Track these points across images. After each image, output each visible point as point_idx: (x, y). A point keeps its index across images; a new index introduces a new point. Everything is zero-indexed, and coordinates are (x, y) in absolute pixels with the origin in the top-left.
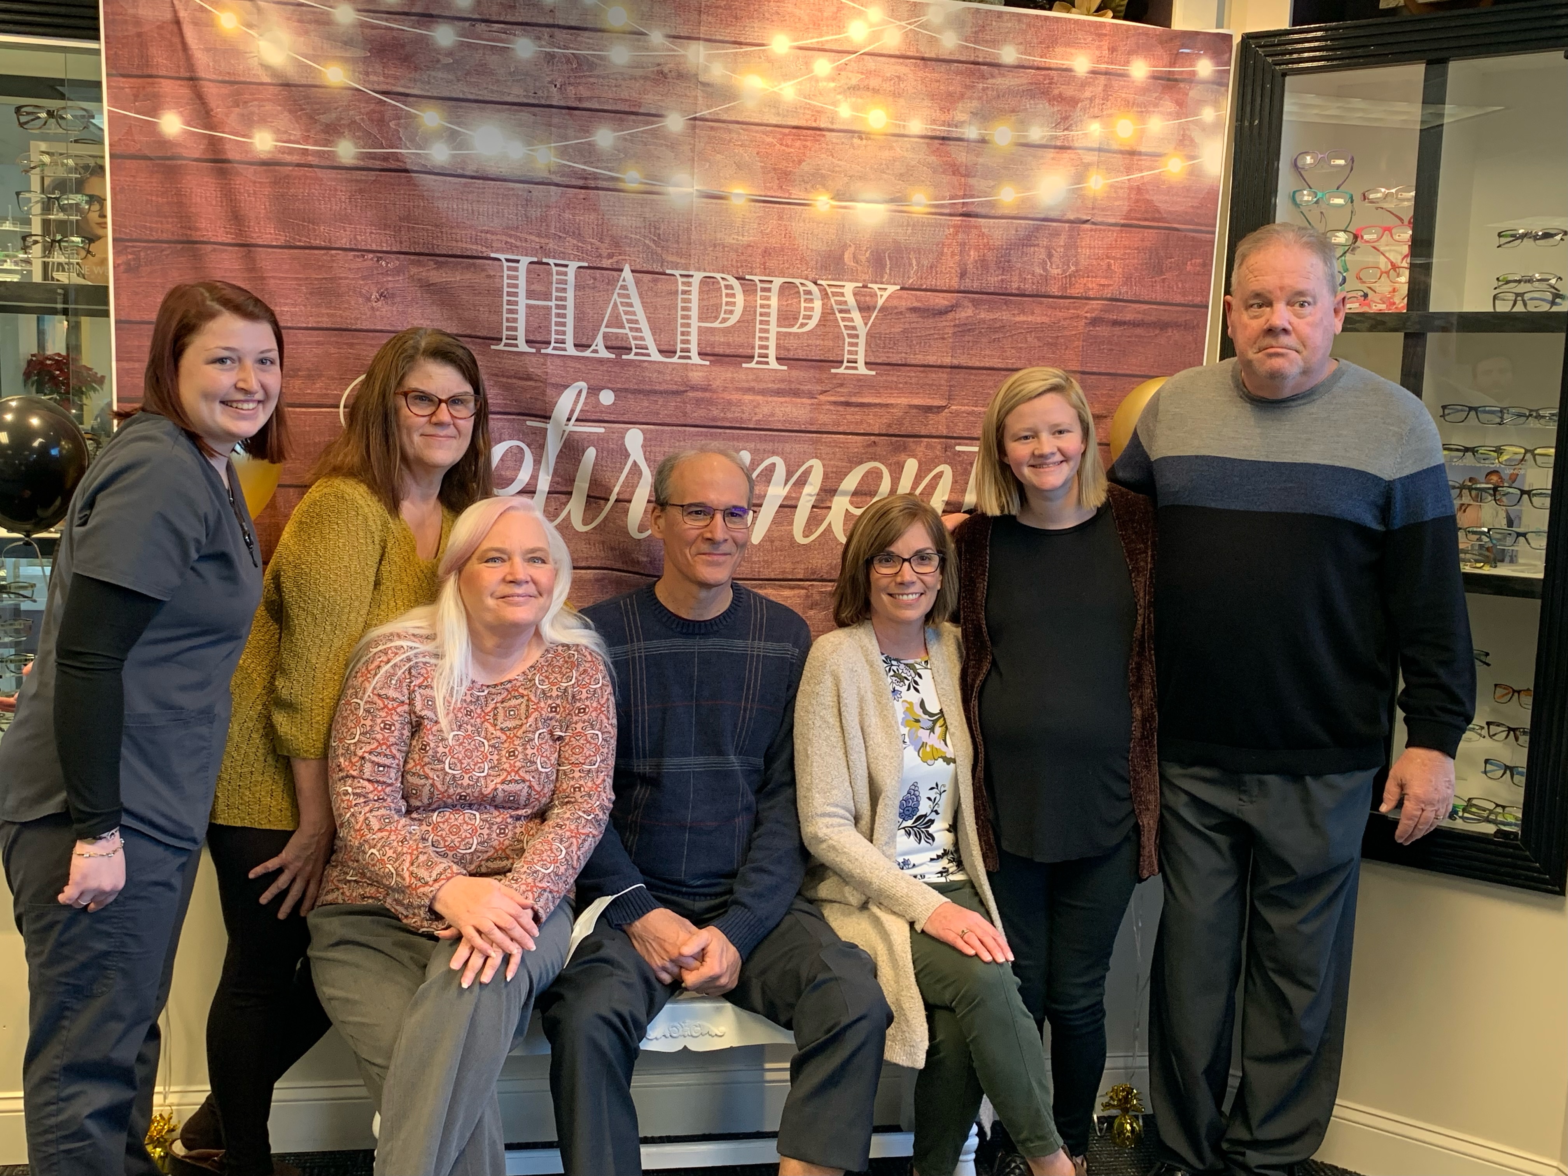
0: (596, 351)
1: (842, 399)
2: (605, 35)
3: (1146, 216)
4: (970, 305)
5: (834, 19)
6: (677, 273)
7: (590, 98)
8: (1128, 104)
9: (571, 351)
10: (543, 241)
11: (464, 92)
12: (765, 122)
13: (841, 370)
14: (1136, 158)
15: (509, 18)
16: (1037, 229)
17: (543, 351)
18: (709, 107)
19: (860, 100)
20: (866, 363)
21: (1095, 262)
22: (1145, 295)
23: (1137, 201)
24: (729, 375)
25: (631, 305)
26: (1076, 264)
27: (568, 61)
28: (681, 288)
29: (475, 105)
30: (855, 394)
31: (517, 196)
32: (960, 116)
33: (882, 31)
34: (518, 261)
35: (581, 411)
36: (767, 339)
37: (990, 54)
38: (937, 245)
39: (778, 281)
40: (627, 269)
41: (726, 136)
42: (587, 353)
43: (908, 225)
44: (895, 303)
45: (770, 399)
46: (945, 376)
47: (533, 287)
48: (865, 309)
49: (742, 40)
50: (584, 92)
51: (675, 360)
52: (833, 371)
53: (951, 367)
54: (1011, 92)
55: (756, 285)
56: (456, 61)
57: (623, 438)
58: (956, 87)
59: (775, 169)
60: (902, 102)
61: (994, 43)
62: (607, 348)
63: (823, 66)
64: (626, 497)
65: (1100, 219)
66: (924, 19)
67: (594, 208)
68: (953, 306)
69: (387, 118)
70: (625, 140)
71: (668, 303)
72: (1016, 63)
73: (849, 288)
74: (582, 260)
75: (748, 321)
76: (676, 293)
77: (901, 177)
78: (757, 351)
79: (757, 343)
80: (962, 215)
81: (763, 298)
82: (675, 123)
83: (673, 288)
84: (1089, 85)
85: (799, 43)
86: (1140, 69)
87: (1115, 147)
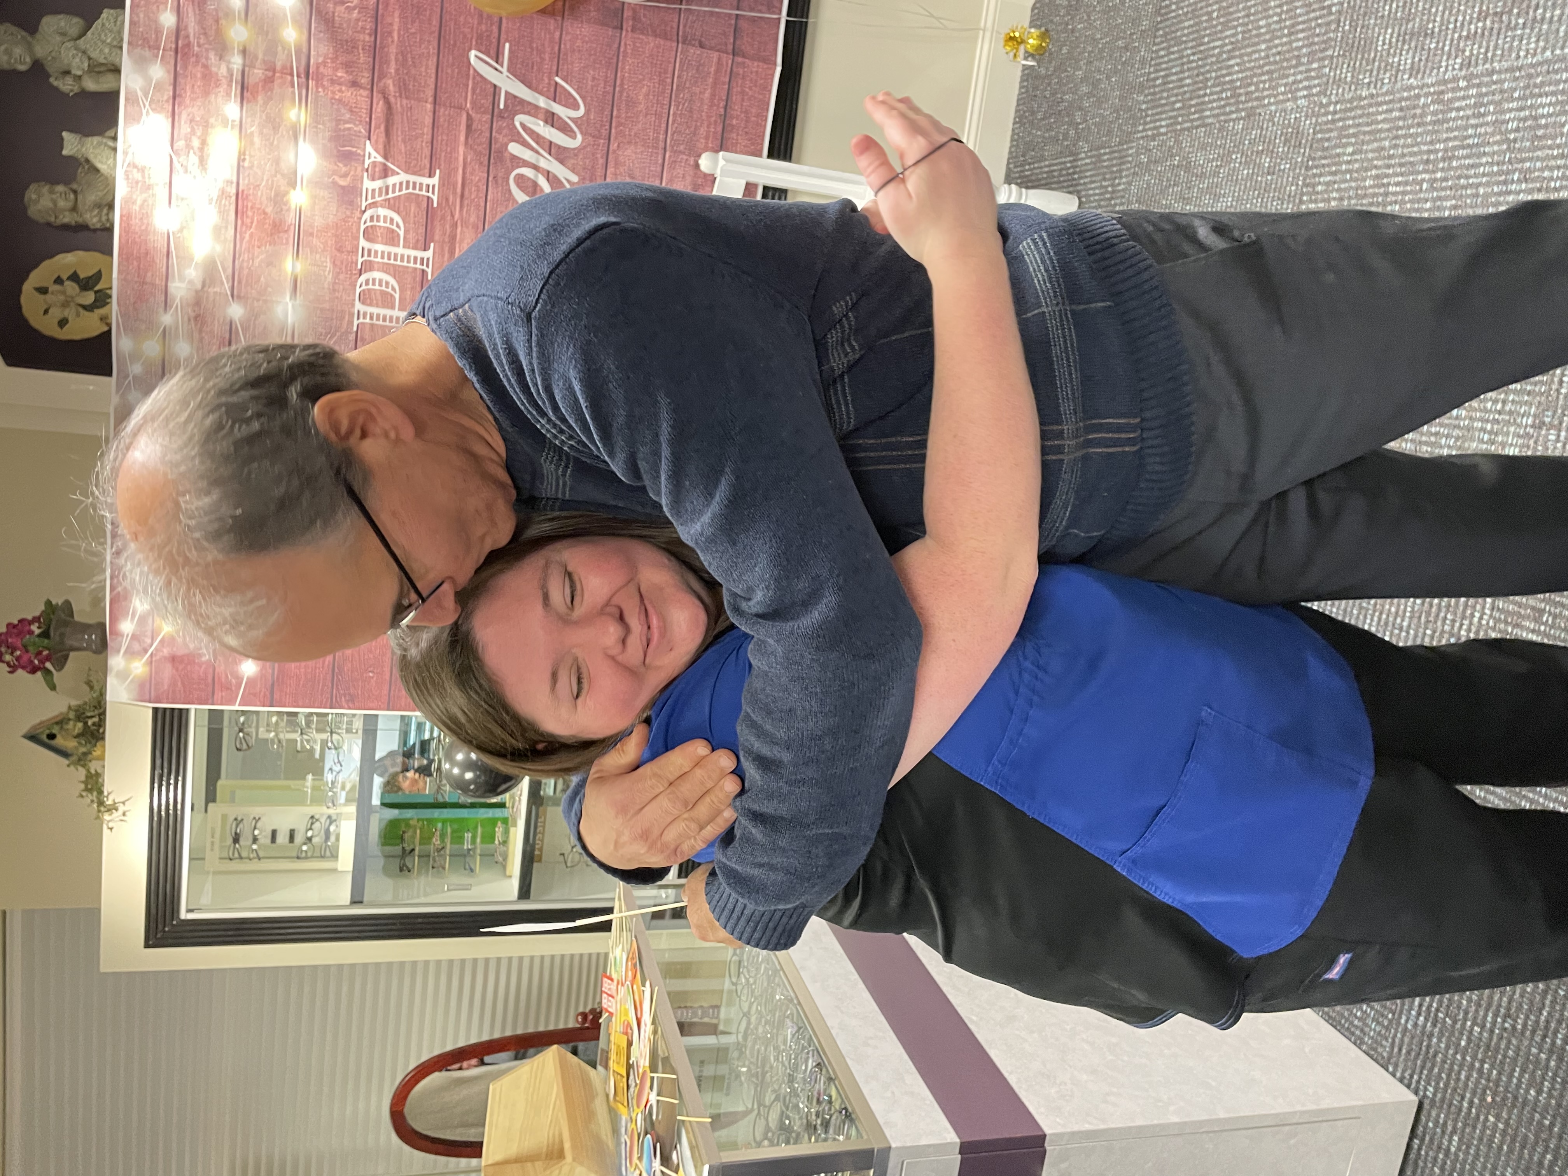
1: (458, 200)
2: (167, 358)
4: (384, 81)
5: (143, 171)
6: (356, 323)
12: (232, 240)
13: (435, 199)
16: (319, 12)
18: (222, 283)
19: (212, 157)
20: (430, 176)
28: (368, 320)
30: (455, 189)
32: (223, 71)
36: (409, 257)
37: (168, 36)
38: (333, 104)
39: (363, 243)
41: (246, 272)
43: (317, 127)
44: (381, 147)
46: (442, 110)
48: (385, 172)
49: (165, 250)
52: (435, 205)
53: (435, 104)
54: (201, 22)
55: (366, 261)
58: (198, 71)
59: (272, 235)
60: (212, 120)
61: (158, 31)
63: (183, 185)
66: (139, 93)
68: (384, 98)
72: (176, 14)
73: (369, 184)
75: (395, 271)
76: (372, 325)
77: (276, 129)
78: (418, 266)
79: (412, 265)
80: (308, 79)
81: (376, 256)
82: (236, 311)
83: (368, 327)
85: (166, 203)
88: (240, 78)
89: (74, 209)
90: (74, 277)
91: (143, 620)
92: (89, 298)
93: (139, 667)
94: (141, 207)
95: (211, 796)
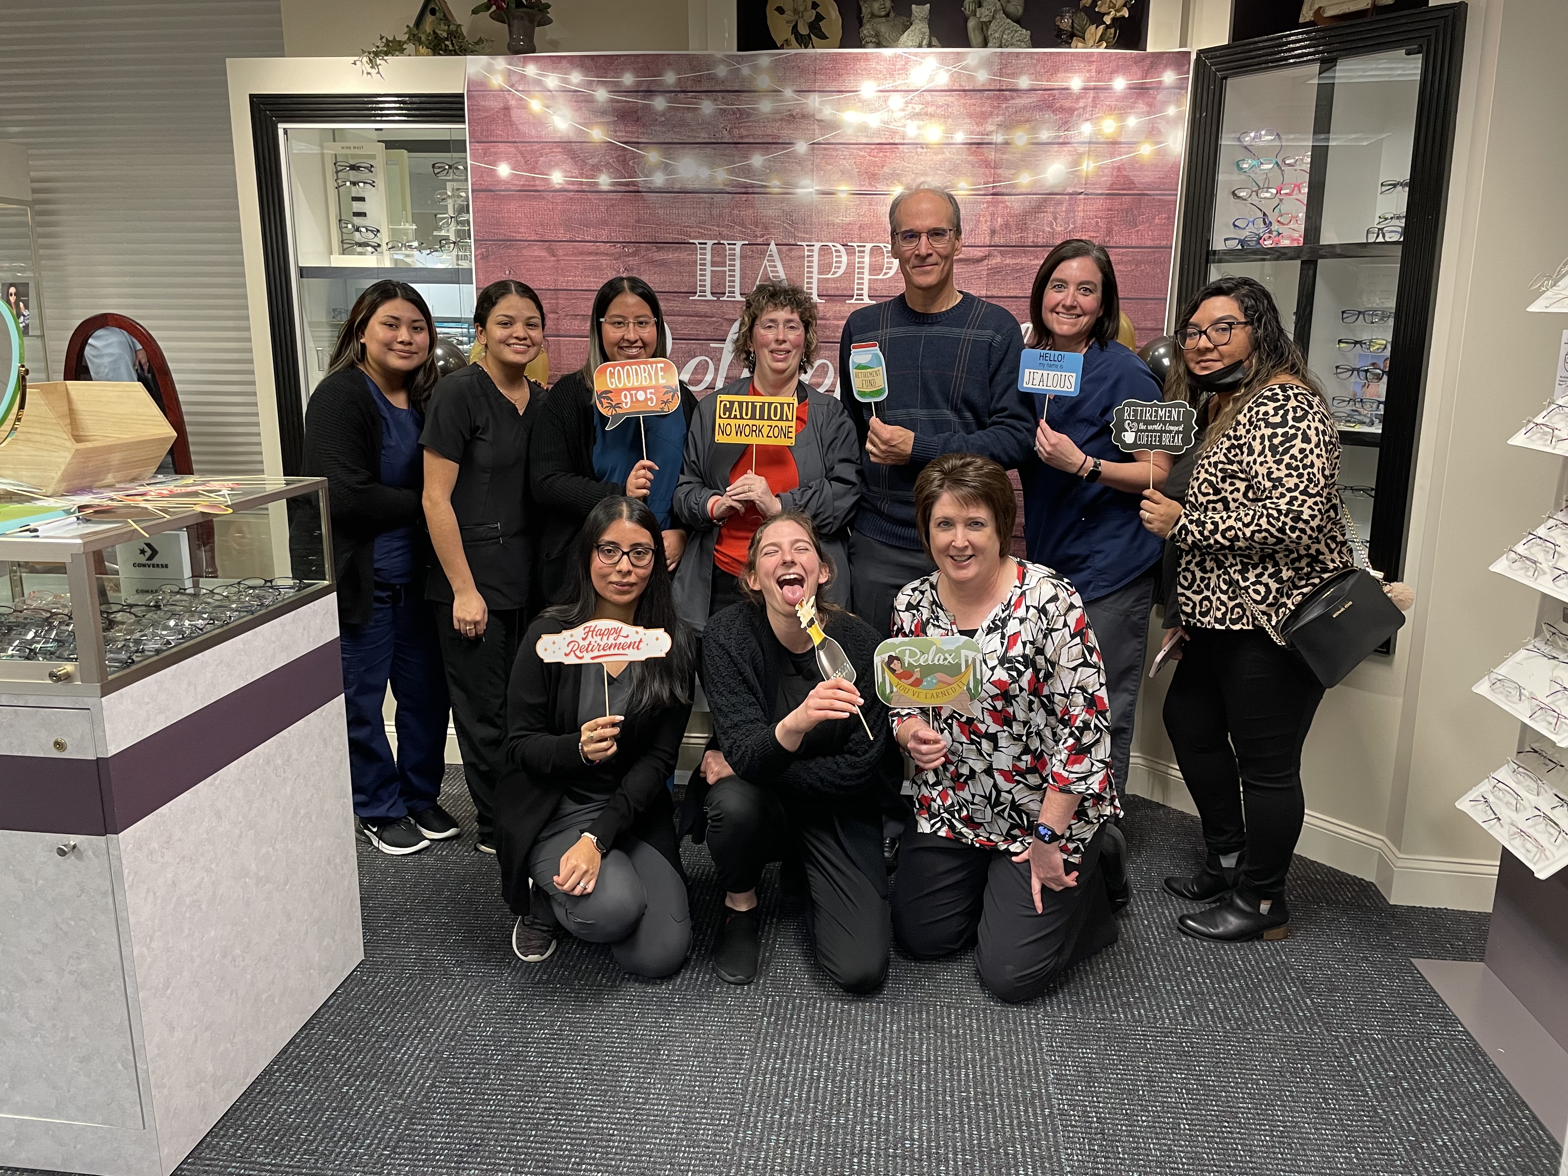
2: (756, 94)
3: (1124, 187)
4: (999, 255)
5: (902, 69)
6: (804, 244)
7: (747, 136)
8: (1111, 109)
10: (721, 229)
11: (672, 139)
12: (859, 142)
14: (1117, 146)
15: (698, 89)
16: (1045, 200)
17: (721, 299)
18: (822, 135)
19: (922, 123)
21: (1087, 221)
22: (1123, 242)
23: (1118, 176)
24: (838, 308)
25: (775, 266)
26: (1074, 223)
27: (734, 113)
28: (806, 253)
29: (679, 146)
31: (705, 202)
32: (990, 128)
33: (936, 74)
34: (706, 244)
36: (862, 284)
37: (1011, 83)
38: (976, 216)
39: (869, 246)
40: (773, 243)
41: (834, 153)
47: (715, 259)
49: (843, 89)
50: (745, 133)
54: (1025, 108)
55: (855, 249)
56: (666, 119)
58: (987, 108)
59: (866, 172)
60: (950, 121)
61: (1013, 75)
63: (896, 101)
65: (1091, 191)
66: (964, 63)
67: (752, 206)
68: (986, 256)
69: (628, 159)
70: (770, 161)
71: (799, 264)
72: (1029, 88)
74: (745, 239)
75: (850, 273)
77: (950, 171)
78: (856, 292)
79: (856, 286)
80: (992, 194)
81: (860, 257)
82: (801, 147)
83: (802, 254)
84: (1082, 98)
85: (881, 88)
86: (1120, 83)
87: (1102, 140)
88: (986, 141)
89: (873, 16)
90: (819, 18)
91: (539, 82)
92: (804, 30)
93: (497, 81)
94: (876, 69)
95: (391, 145)
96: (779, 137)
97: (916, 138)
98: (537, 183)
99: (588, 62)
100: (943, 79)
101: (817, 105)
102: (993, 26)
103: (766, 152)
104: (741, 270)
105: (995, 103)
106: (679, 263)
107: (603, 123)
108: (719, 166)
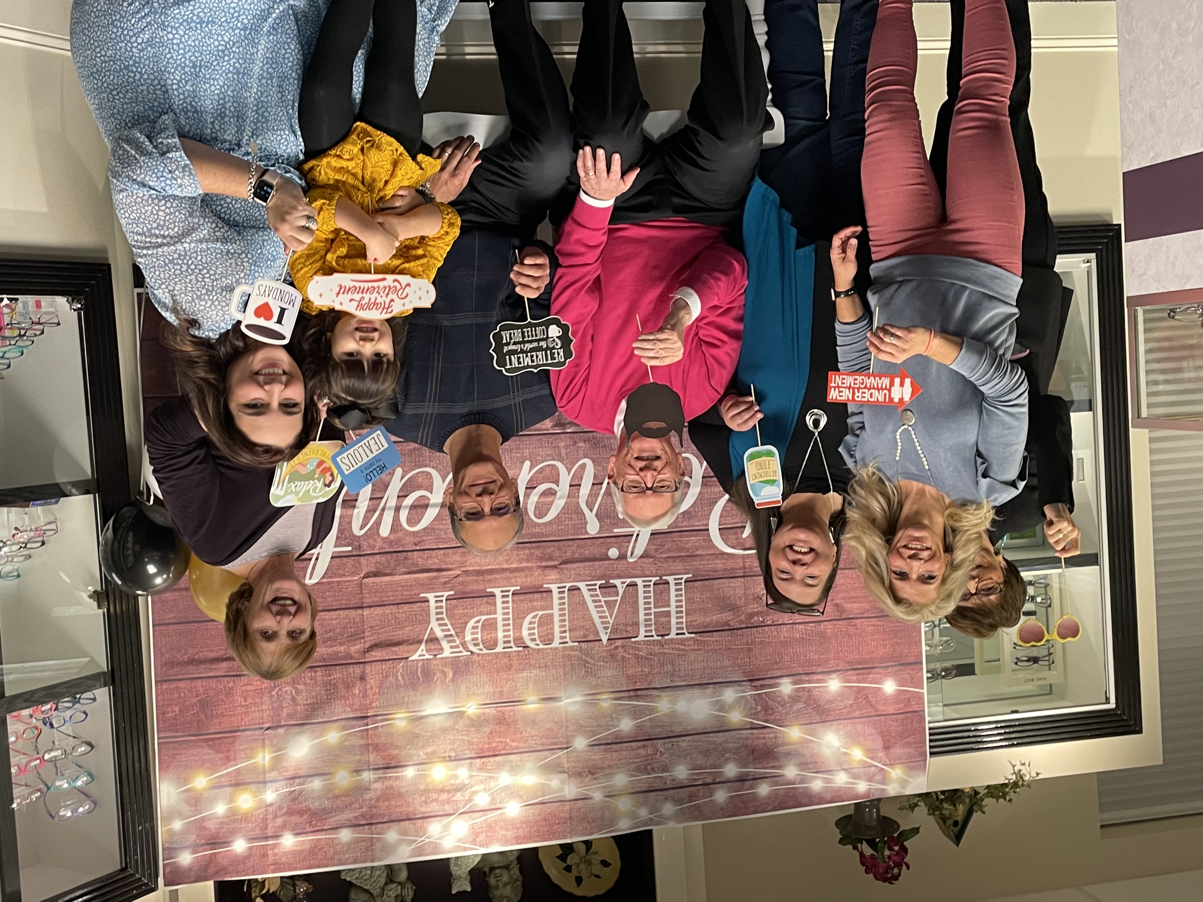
0: (623, 583)
1: (443, 573)
2: (631, 791)
3: (220, 741)
4: (353, 654)
5: (479, 833)
6: (570, 644)
7: (638, 748)
8: (246, 818)
9: (639, 581)
10: (662, 651)
11: (717, 737)
12: (519, 755)
13: (446, 594)
14: (233, 782)
15: (692, 789)
16: (307, 717)
17: (658, 578)
18: (559, 757)
19: (453, 782)
20: (428, 601)
21: (257, 700)
22: (213, 683)
23: (228, 751)
24: (529, 580)
25: (601, 617)
26: (271, 697)
27: (653, 769)
28: (567, 634)
29: (709, 730)
30: (434, 578)
31: (680, 677)
32: (378, 785)
33: (441, 833)
34: (677, 634)
35: (630, 542)
36: (503, 608)
37: (360, 833)
38: (384, 693)
39: (499, 649)
40: (605, 641)
41: (544, 740)
42: (628, 581)
43: (408, 703)
44: (412, 647)
45: (497, 567)
46: (366, 600)
47: (667, 619)
48: (433, 640)
49: (540, 806)
50: (642, 752)
51: (568, 585)
52: (452, 593)
53: (362, 608)
54: (342, 810)
55: (515, 644)
56: (723, 756)
57: (601, 527)
59: (508, 725)
60: (422, 787)
61: (357, 841)
62: (615, 586)
63: (482, 800)
64: (596, 487)
65: (257, 732)
66: (412, 847)
67: (628, 677)
68: (368, 651)
69: (763, 712)
70: (613, 726)
71: (575, 623)
72: (339, 830)
73: (447, 652)
74: (635, 642)
75: (519, 618)
76: (570, 631)
77: (417, 736)
78: (510, 599)
79: (510, 605)
80: (367, 717)
81: (509, 636)
82: (580, 743)
83: (572, 633)
84: (279, 827)
85: (500, 812)
86: (240, 846)
87: (252, 787)
88: (381, 771)
90: (562, 858)
91: (855, 776)
93: (896, 773)
94: (507, 830)
96: (605, 750)
97: (457, 767)
98: (855, 678)
99: (804, 800)
100: (434, 828)
101: (567, 788)
102: (383, 880)
103: (617, 735)
104: (637, 611)
105: (374, 811)
106: (705, 611)
107: (788, 744)
108: (666, 715)
